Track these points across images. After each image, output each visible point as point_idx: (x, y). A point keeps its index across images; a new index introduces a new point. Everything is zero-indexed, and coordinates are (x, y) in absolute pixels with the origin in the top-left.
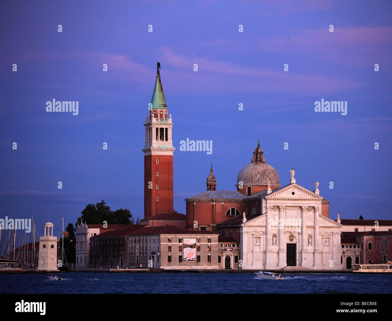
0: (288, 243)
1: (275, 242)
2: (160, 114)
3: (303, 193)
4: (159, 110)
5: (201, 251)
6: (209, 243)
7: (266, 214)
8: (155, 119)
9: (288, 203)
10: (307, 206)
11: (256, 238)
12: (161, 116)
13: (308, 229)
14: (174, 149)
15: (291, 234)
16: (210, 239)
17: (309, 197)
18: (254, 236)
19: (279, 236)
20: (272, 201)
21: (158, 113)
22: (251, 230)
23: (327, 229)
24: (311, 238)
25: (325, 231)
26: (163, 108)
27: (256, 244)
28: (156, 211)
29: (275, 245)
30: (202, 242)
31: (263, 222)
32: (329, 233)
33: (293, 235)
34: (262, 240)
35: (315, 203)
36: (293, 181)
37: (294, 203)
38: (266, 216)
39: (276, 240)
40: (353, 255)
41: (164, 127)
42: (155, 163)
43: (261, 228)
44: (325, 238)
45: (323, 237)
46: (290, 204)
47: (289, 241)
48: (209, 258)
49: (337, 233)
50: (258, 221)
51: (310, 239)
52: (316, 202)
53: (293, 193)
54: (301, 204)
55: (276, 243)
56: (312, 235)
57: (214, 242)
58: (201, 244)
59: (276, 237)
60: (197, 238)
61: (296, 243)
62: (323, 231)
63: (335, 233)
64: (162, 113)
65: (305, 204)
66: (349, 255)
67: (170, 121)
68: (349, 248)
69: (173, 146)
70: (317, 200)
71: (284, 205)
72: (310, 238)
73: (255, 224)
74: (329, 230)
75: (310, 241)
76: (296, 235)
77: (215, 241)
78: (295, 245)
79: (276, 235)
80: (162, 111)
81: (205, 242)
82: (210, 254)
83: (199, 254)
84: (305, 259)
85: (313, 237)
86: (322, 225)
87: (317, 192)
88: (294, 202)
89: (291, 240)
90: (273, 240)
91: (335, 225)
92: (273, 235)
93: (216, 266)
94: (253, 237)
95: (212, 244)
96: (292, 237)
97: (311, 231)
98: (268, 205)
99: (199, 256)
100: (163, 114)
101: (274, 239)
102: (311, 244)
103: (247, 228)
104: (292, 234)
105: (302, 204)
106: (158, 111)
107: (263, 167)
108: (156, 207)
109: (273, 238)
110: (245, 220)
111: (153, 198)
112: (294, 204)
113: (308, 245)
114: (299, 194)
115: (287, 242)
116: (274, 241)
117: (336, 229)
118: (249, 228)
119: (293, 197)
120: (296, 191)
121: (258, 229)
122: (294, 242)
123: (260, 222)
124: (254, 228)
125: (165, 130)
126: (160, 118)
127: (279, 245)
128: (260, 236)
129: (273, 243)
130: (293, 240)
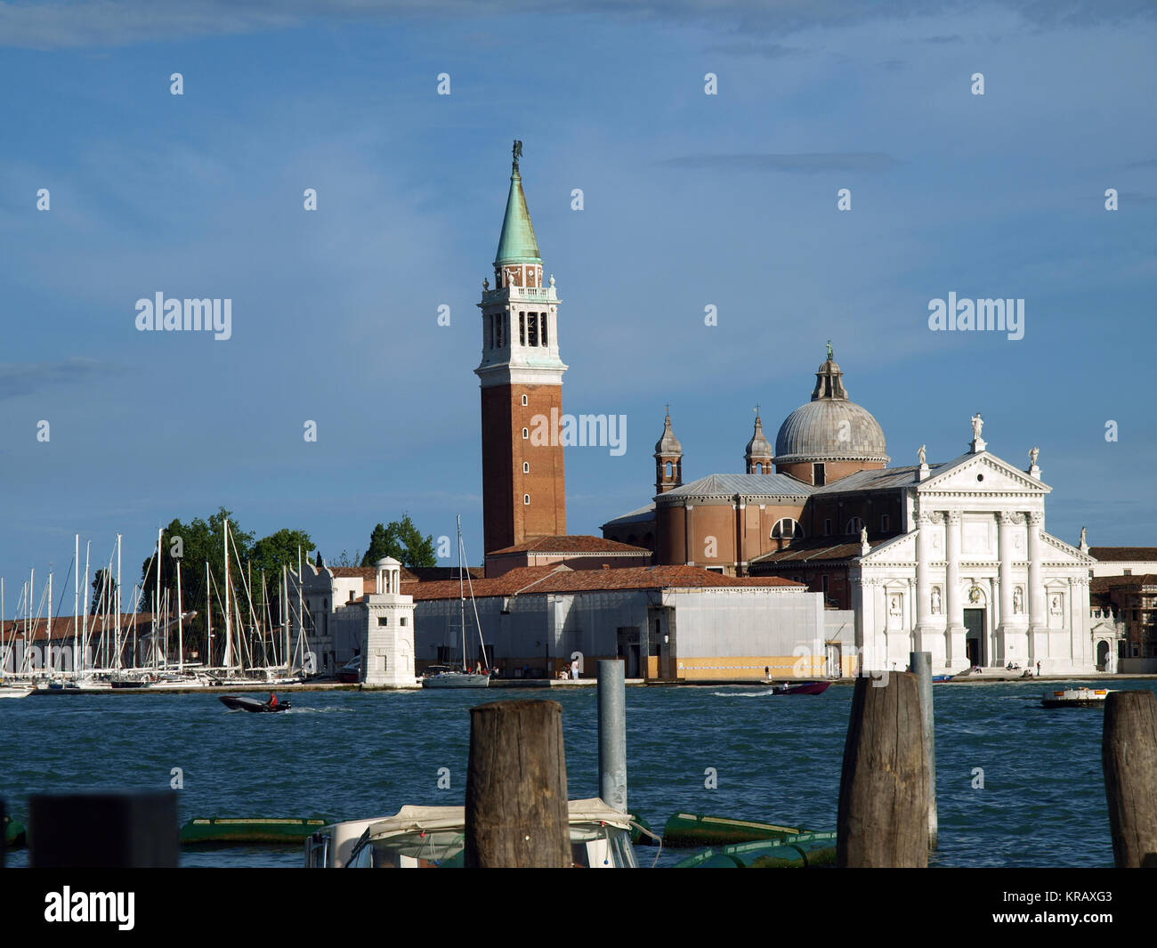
0: (966, 607)
1: (939, 605)
2: (528, 276)
3: (1002, 476)
4: (524, 266)
7: (917, 532)
8: (517, 288)
9: (970, 504)
10: (1012, 509)
11: (893, 594)
12: (530, 280)
13: (1015, 570)
14: (566, 367)
15: (975, 583)
17: (1018, 487)
18: (889, 591)
19: (947, 591)
20: (932, 498)
21: (521, 274)
22: (882, 573)
23: (1057, 569)
24: (1022, 593)
25: (1055, 575)
26: (534, 259)
27: (893, 611)
28: (525, 531)
29: (937, 613)
31: (909, 553)
32: (1063, 580)
33: (979, 585)
34: (906, 598)
35: (1032, 504)
36: (980, 445)
37: (982, 504)
38: (918, 537)
39: (939, 601)
40: (1113, 636)
41: (539, 310)
42: (520, 404)
43: (906, 570)
44: (1053, 593)
45: (1049, 592)
46: (974, 506)
47: (969, 602)
49: (1081, 581)
50: (899, 550)
51: (1019, 596)
52: (1033, 499)
53: (980, 478)
54: (999, 507)
55: (939, 608)
56: (1022, 586)
59: (939, 594)
61: (985, 607)
62: (1049, 575)
63: (1077, 580)
64: (530, 273)
65: (1008, 506)
66: (1104, 636)
67: (552, 294)
68: (1102, 618)
69: (560, 361)
70: (1036, 494)
71: (959, 509)
72: (1018, 593)
74: (1062, 573)
75: (1019, 602)
76: (985, 586)
78: (982, 612)
80: (533, 269)
84: (1012, 648)
86: (1046, 560)
87: (1036, 473)
88: (983, 499)
89: (975, 600)
90: (933, 601)
91: (1075, 560)
94: (886, 594)
96: (975, 592)
97: (1021, 577)
98: (923, 508)
100: (534, 276)
101: (936, 596)
102: (1022, 610)
103: (872, 569)
104: (978, 583)
105: (1002, 504)
106: (521, 267)
107: (850, 410)
108: (524, 519)
109: (932, 595)
110: (866, 548)
111: (517, 495)
112: (981, 506)
113: (1015, 613)
114: (994, 479)
115: (964, 605)
116: (936, 604)
117: (1079, 569)
118: (878, 569)
119: (980, 486)
120: (986, 471)
121: (899, 572)
122: (980, 605)
123: (902, 552)
124: (888, 570)
125: (539, 317)
126: (527, 286)
127: (948, 614)
128: (903, 591)
129: (933, 608)
130: (979, 598)
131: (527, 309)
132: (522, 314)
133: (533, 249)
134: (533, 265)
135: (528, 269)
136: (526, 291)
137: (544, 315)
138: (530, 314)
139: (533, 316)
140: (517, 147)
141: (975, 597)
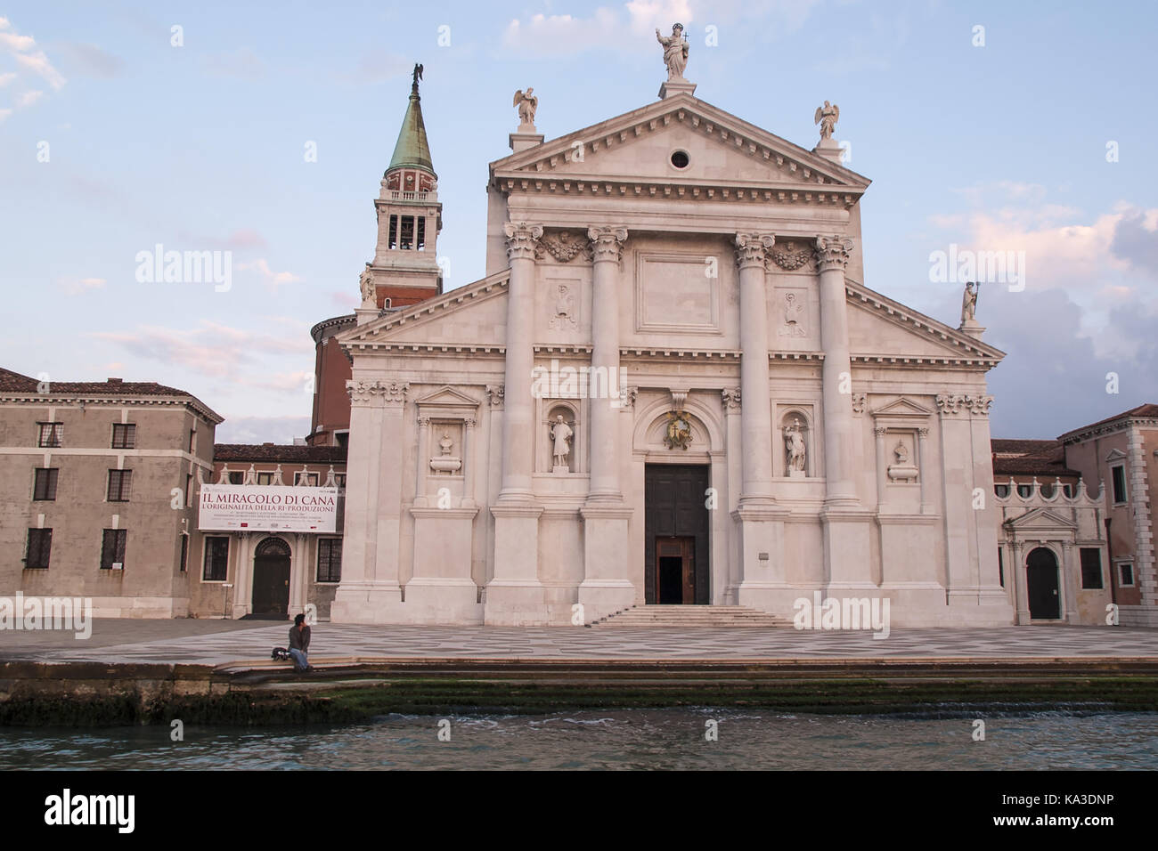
0: (652, 460)
1: (567, 450)
2: (406, 180)
3: (740, 158)
4: (404, 171)
5: (62, 499)
6: (121, 454)
7: (506, 275)
8: (391, 192)
9: (646, 214)
10: (768, 230)
11: (437, 422)
13: (777, 373)
15: (675, 402)
16: (130, 426)
18: (427, 413)
19: (589, 415)
21: (399, 179)
22: (407, 372)
23: (900, 376)
24: (804, 429)
25: (894, 389)
26: (416, 164)
29: (562, 469)
30: (75, 445)
31: (484, 328)
32: (919, 401)
33: (688, 408)
34: (477, 436)
35: (818, 220)
37: (685, 216)
39: (571, 440)
40: (1067, 536)
41: (415, 213)
43: (475, 366)
44: (892, 431)
45: (879, 426)
46: (662, 220)
47: (663, 448)
48: (113, 547)
49: (966, 403)
51: (797, 436)
52: (826, 212)
53: (680, 159)
54: (731, 224)
55: (569, 458)
56: (807, 412)
57: (153, 448)
58: (61, 459)
59: (571, 425)
60: (42, 419)
61: (704, 461)
62: (877, 388)
63: (955, 399)
64: (410, 178)
65: (757, 223)
66: (1044, 537)
67: (431, 198)
68: (1036, 498)
70: (829, 194)
71: (618, 227)
72: (793, 429)
73: (434, 340)
74: (913, 384)
75: (797, 447)
76: (706, 409)
77: (165, 440)
79: (574, 407)
80: (413, 174)
81: (97, 443)
82: (123, 517)
83: (42, 517)
84: (763, 557)
85: (817, 421)
86: (867, 351)
88: (687, 207)
89: (679, 442)
90: (553, 439)
92: (549, 406)
93: (157, 595)
94: (419, 422)
95: (141, 459)
96: (678, 425)
97: (798, 389)
99: (47, 533)
100: (413, 181)
101: (563, 431)
102: (805, 468)
103: (380, 363)
104: (683, 402)
105: (737, 218)
106: (400, 173)
109: (552, 427)
112: (682, 222)
113: (787, 474)
114: (709, 159)
115: (647, 453)
116: (562, 447)
117: (959, 377)
118: (396, 364)
119: (679, 177)
120: (695, 145)
121: (456, 372)
122: (694, 453)
123: (466, 325)
124: (428, 365)
125: (416, 222)
126: (405, 189)
127: (590, 472)
128: (466, 414)
129: (554, 457)
130: (690, 439)
131: (400, 213)
132: (394, 219)
133: (417, 155)
134: (413, 171)
135: (407, 174)
136: (401, 195)
137: (422, 220)
138: (404, 218)
139: (408, 221)
140: (418, 70)
141: (677, 435)
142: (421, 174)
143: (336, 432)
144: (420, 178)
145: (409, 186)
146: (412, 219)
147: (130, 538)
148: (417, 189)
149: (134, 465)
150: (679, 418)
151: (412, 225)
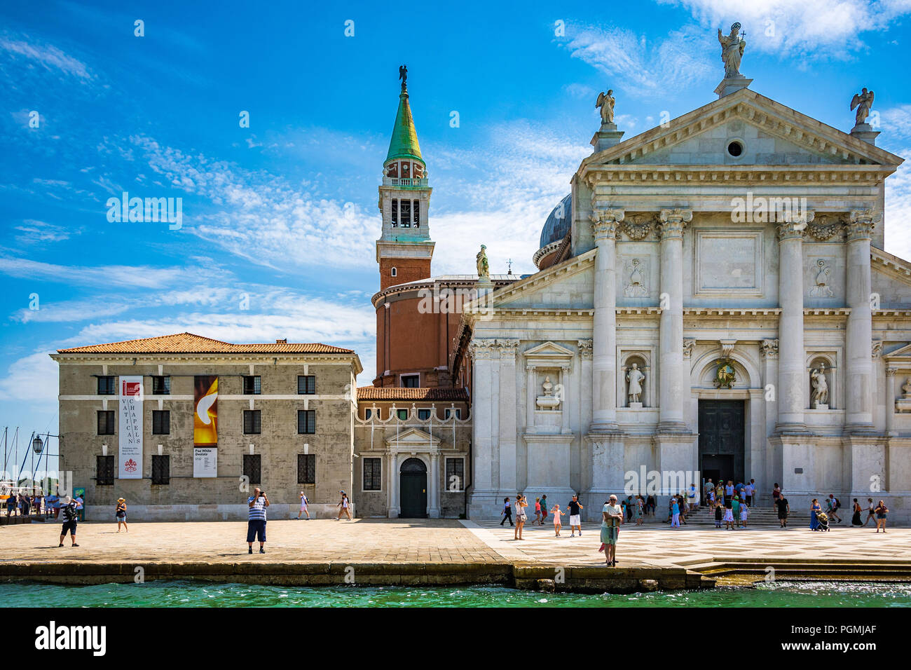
0: (704, 396)
1: (640, 390)
2: (402, 169)
3: (786, 147)
4: (399, 161)
5: (265, 432)
6: (306, 399)
7: (590, 253)
8: (391, 179)
9: (708, 197)
11: (540, 370)
13: (810, 325)
15: (723, 352)
16: (311, 377)
18: (532, 363)
19: (658, 364)
20: (622, 189)
21: (397, 169)
22: (518, 331)
24: (827, 370)
25: (903, 336)
26: (410, 156)
27: (542, 401)
29: (636, 406)
30: (271, 392)
31: (575, 296)
33: (734, 356)
34: (571, 380)
35: (851, 196)
38: (593, 263)
39: (643, 383)
41: (411, 198)
42: (390, 275)
43: (568, 324)
44: (899, 371)
45: (892, 369)
46: (720, 203)
48: (306, 468)
50: (554, 290)
51: (822, 378)
52: (858, 188)
53: (736, 150)
55: (641, 398)
56: (831, 358)
57: (330, 393)
58: (261, 402)
59: (642, 369)
60: (244, 372)
61: (744, 397)
62: (890, 337)
64: (406, 167)
67: (424, 183)
70: (864, 174)
71: (684, 208)
72: (820, 370)
73: (538, 307)
75: (822, 387)
76: (748, 359)
77: (338, 387)
78: (740, 406)
79: (646, 357)
80: (408, 164)
81: (287, 390)
82: (312, 445)
83: (252, 446)
84: (799, 471)
85: (839, 365)
86: (884, 308)
88: (741, 190)
90: (628, 383)
92: (627, 356)
94: (527, 370)
95: (321, 402)
96: (724, 367)
97: (825, 339)
98: (603, 207)
99: (257, 458)
100: (408, 169)
101: (636, 375)
102: (828, 402)
103: (496, 325)
104: (729, 351)
106: (397, 163)
109: (628, 372)
113: (812, 407)
115: (699, 392)
116: (636, 388)
118: (508, 324)
119: (734, 163)
124: (532, 325)
125: (412, 205)
126: (402, 177)
127: (659, 407)
128: (563, 364)
129: (629, 396)
130: (734, 380)
131: (399, 197)
132: (395, 202)
133: (410, 147)
134: (407, 160)
135: (403, 164)
136: (400, 182)
137: (417, 203)
138: (403, 202)
139: (406, 204)
140: (403, 72)
141: (725, 377)
142: (414, 164)
143: (401, 375)
144: (414, 167)
145: (405, 174)
146: (409, 202)
147: (318, 460)
148: (412, 177)
149: (317, 407)
150: (727, 364)
151: (410, 207)
